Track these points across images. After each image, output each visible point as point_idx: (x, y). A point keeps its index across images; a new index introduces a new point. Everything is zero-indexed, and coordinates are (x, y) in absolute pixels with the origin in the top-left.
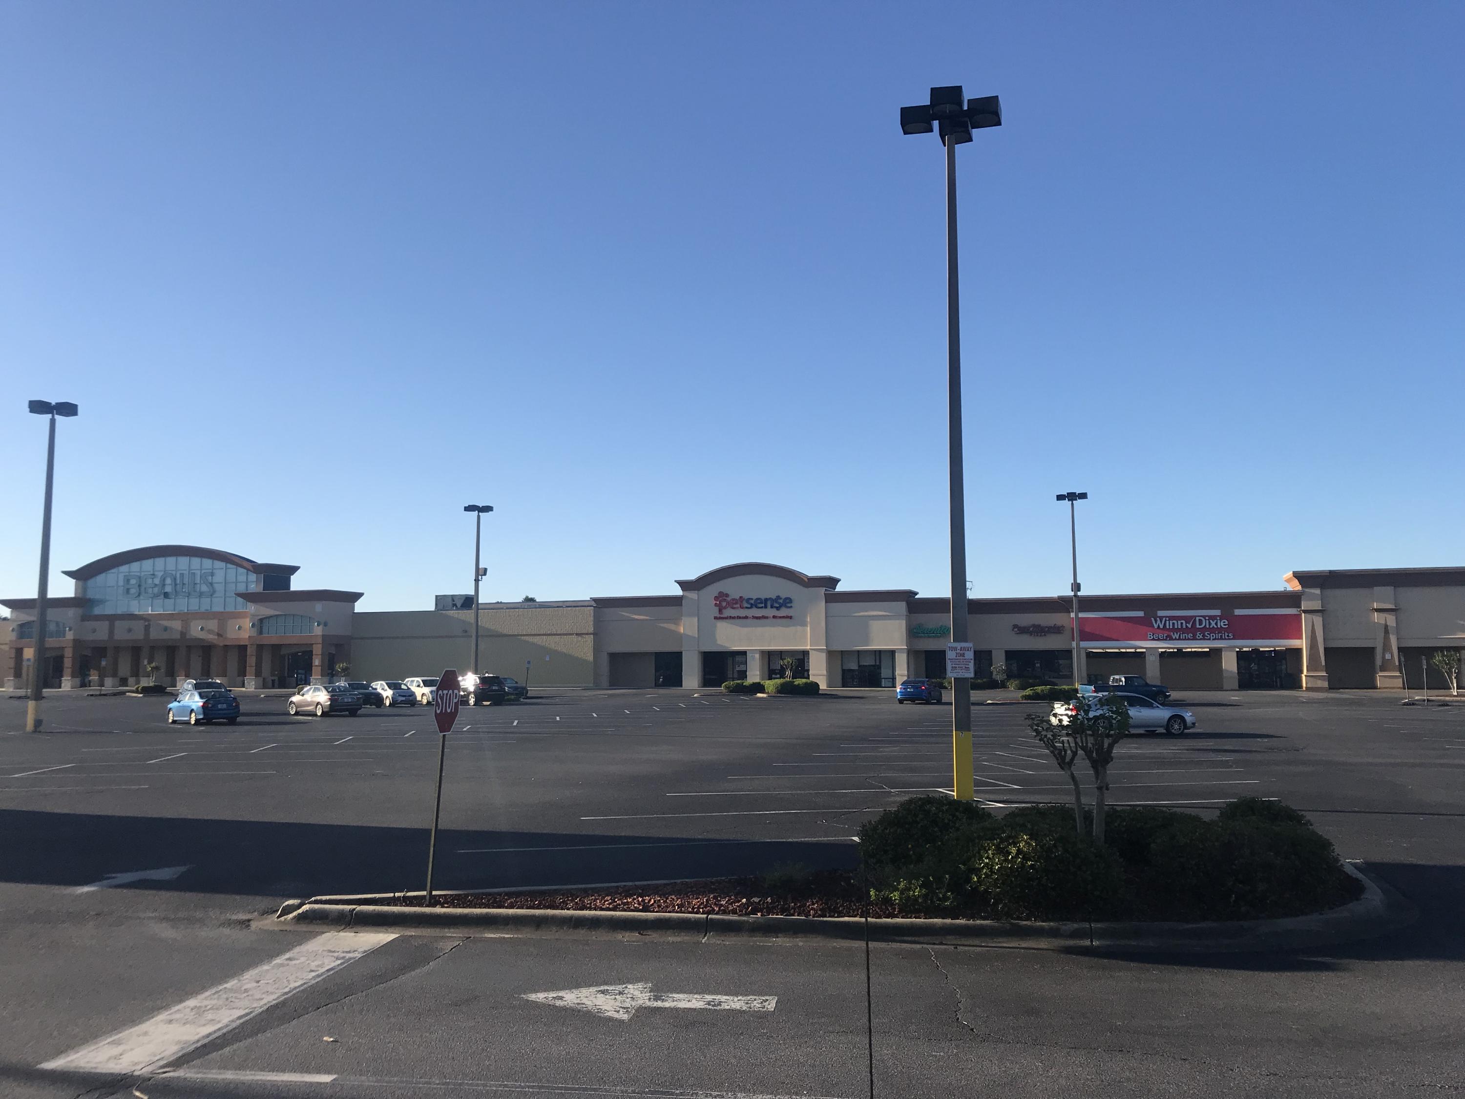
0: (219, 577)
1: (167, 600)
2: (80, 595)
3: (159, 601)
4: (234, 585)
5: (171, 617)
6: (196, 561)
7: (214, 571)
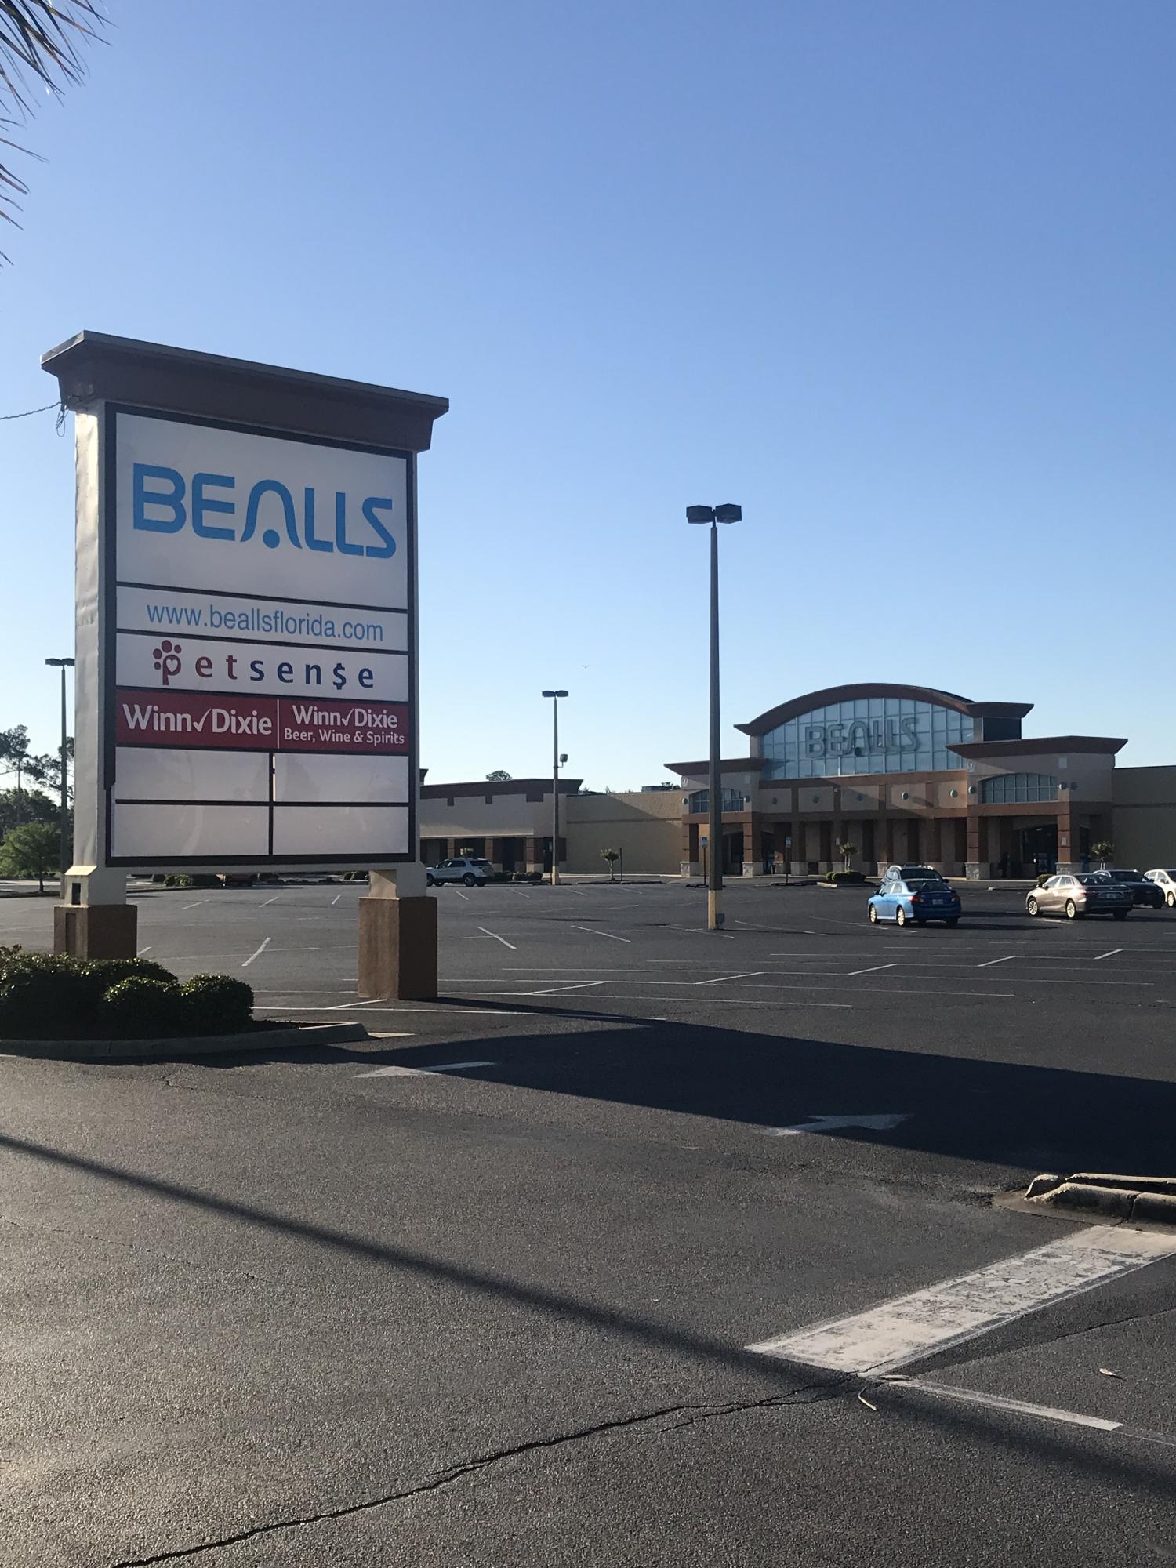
0: (924, 724)
1: (859, 759)
2: (756, 755)
3: (850, 760)
4: (945, 734)
5: (867, 781)
6: (893, 703)
7: (918, 716)
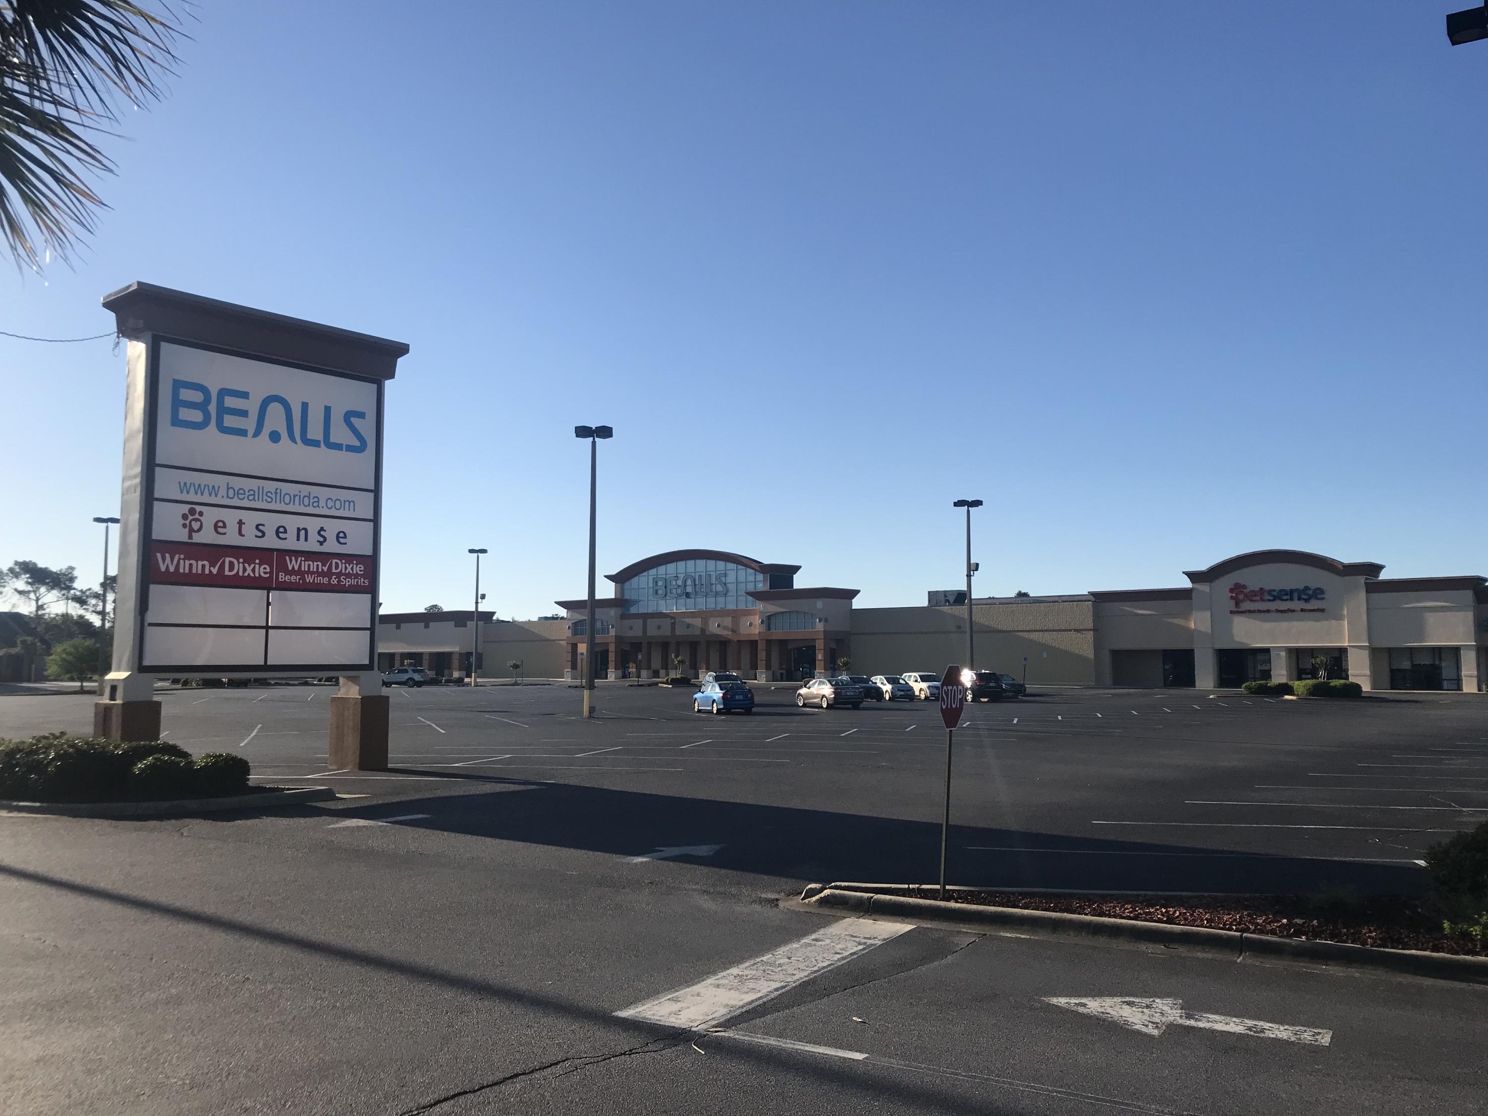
0: (731, 578)
1: (688, 600)
2: (619, 597)
3: (682, 601)
4: (744, 584)
5: (693, 615)
6: (711, 564)
7: (727, 572)
